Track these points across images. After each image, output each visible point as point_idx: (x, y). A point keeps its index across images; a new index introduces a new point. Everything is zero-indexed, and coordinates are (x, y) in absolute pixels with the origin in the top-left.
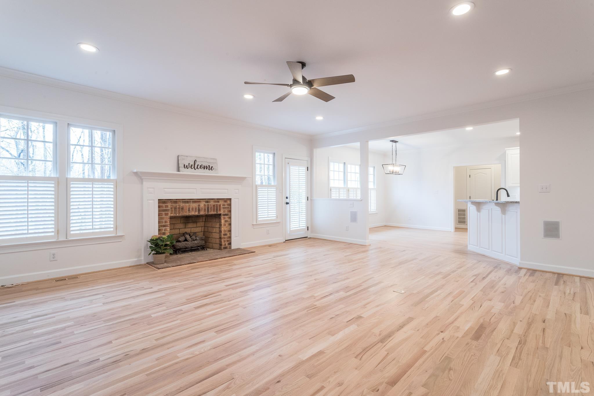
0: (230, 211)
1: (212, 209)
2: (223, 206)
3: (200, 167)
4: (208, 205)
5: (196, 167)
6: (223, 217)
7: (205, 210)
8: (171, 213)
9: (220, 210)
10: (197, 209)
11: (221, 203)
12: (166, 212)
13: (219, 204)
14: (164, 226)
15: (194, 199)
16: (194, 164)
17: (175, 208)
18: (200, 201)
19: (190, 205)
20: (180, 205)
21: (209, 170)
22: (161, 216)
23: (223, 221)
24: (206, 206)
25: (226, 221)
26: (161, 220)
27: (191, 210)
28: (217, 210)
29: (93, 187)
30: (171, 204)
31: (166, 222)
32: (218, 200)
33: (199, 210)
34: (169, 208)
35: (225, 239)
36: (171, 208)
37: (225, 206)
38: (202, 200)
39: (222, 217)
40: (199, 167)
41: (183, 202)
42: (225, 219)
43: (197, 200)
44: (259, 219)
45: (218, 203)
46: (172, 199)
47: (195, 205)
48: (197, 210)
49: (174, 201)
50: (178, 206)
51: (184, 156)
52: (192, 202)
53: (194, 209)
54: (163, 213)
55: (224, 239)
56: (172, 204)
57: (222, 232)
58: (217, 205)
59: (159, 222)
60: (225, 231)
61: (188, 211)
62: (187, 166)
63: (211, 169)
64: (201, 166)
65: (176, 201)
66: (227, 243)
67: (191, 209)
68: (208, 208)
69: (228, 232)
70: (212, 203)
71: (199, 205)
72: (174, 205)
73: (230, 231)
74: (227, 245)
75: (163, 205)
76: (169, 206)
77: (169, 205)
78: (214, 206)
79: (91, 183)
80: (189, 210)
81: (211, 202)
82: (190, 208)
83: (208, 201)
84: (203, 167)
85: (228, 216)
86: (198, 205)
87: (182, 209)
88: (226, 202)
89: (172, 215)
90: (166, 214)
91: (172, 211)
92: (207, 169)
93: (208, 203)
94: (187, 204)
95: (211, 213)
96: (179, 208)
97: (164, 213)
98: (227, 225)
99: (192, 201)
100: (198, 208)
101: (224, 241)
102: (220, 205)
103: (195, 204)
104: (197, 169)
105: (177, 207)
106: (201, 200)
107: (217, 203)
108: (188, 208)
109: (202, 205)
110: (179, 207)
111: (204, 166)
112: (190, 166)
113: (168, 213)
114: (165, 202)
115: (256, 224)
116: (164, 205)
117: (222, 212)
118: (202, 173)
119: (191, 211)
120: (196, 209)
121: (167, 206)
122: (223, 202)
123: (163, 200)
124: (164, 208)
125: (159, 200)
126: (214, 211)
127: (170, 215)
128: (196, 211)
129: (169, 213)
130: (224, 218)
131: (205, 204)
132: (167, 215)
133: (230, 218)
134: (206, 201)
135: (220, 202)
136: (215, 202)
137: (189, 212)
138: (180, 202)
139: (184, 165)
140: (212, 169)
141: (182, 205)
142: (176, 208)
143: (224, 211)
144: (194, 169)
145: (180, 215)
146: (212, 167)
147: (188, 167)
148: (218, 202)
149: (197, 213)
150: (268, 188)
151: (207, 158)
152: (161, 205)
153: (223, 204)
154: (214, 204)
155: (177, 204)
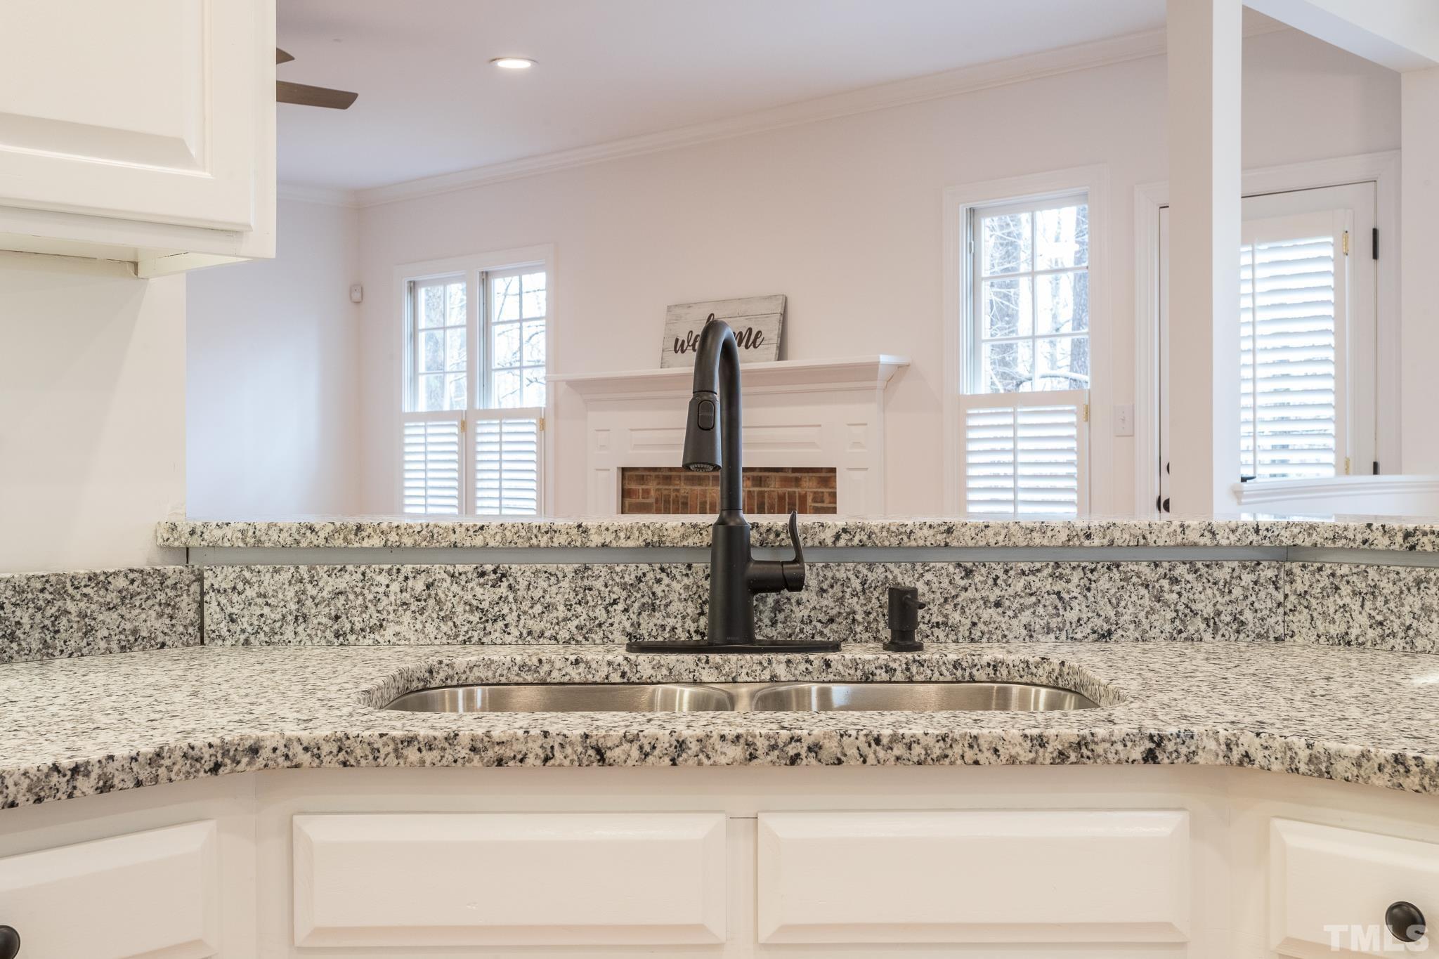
2: (815, 500)
11: (809, 487)
13: (799, 494)
17: (665, 502)
19: (704, 494)
20: (678, 490)
21: (746, 347)
29: (501, 434)
30: (658, 487)
32: (797, 475)
34: (652, 498)
36: (657, 500)
37: (822, 502)
41: (687, 479)
45: (798, 486)
46: (660, 469)
49: (664, 474)
50: (673, 495)
51: (681, 306)
52: (711, 478)
56: (659, 484)
58: (792, 495)
62: (683, 341)
63: (754, 342)
65: (668, 475)
67: (709, 507)
70: (777, 487)
72: (665, 488)
75: (637, 487)
76: (652, 493)
77: (652, 486)
78: (782, 498)
79: (498, 422)
81: (773, 484)
82: (706, 502)
83: (761, 477)
87: (685, 504)
88: (826, 486)
91: (658, 510)
92: (740, 343)
93: (760, 486)
94: (698, 488)
96: (676, 501)
99: (713, 477)
102: (803, 499)
105: (669, 496)
107: (791, 486)
108: (701, 503)
110: (677, 496)
112: (691, 344)
114: (643, 476)
116: (640, 487)
121: (646, 492)
122: (815, 484)
123: (635, 469)
125: (624, 470)
131: (752, 489)
134: (753, 478)
135: (803, 484)
136: (786, 481)
138: (679, 477)
139: (677, 340)
140: (757, 342)
141: (685, 489)
142: (669, 502)
146: (759, 332)
147: (686, 345)
148: (797, 481)
150: (1019, 410)
151: (748, 300)
152: (633, 486)
153: (815, 493)
154: (782, 490)
155: (670, 485)
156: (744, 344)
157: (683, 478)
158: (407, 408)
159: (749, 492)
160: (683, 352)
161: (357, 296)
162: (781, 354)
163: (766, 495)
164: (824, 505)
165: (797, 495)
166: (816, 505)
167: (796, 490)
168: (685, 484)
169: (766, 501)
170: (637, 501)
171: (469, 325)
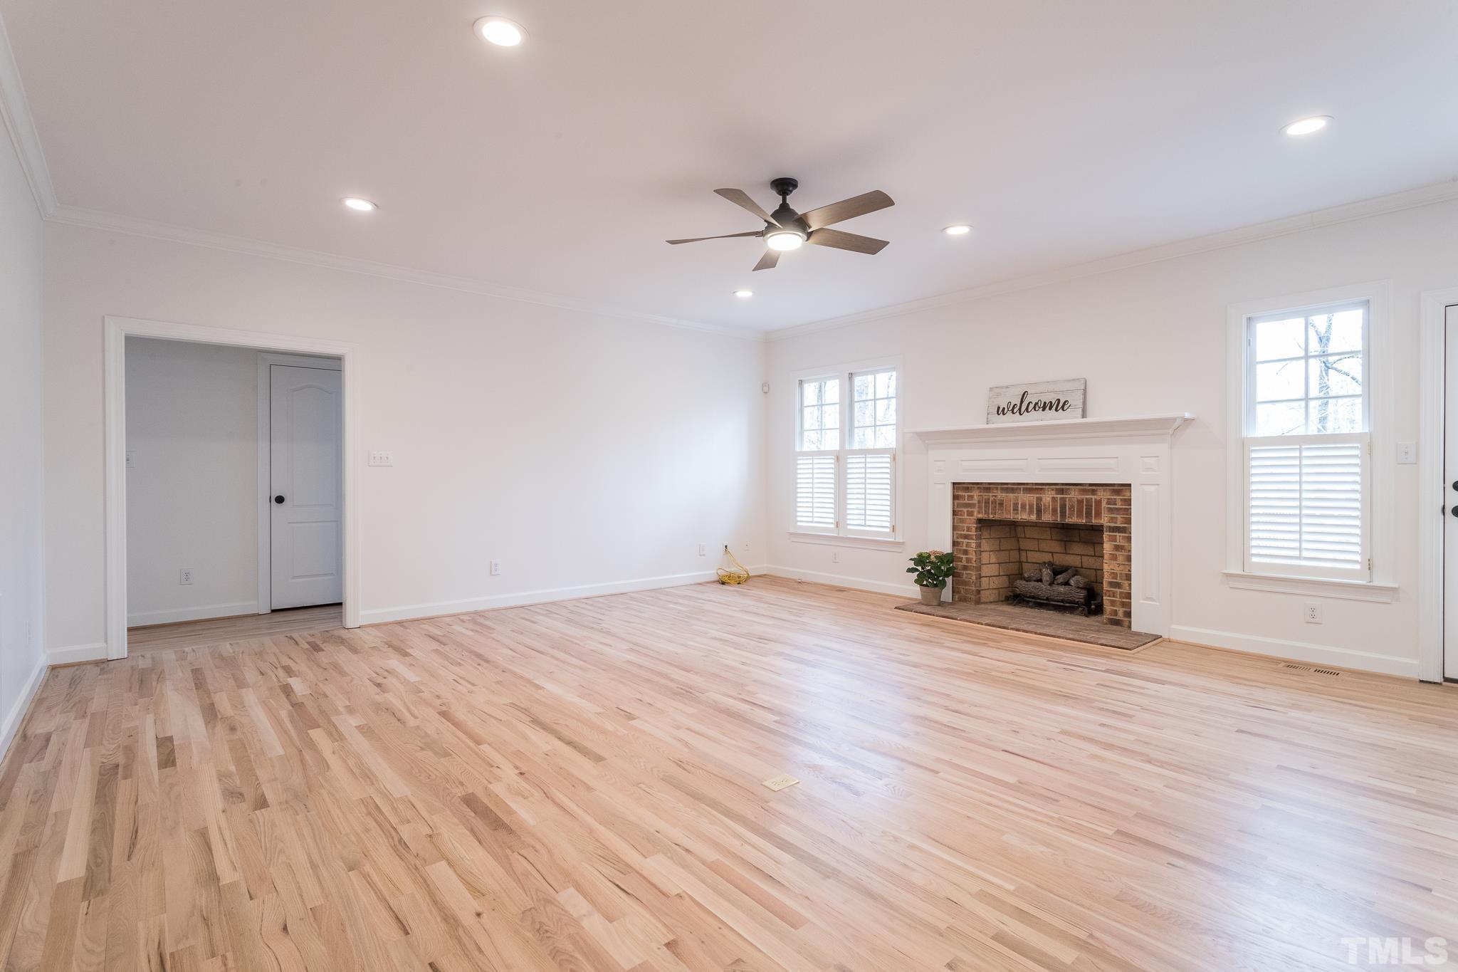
0: (1129, 521)
1: (1074, 510)
2: (1108, 503)
3: (1034, 408)
4: (1063, 500)
5: (1022, 410)
6: (1110, 535)
7: (1054, 511)
8: (979, 513)
9: (1098, 514)
10: (1035, 507)
11: (1103, 495)
12: (970, 509)
13: (1095, 499)
14: (966, 537)
15: (1027, 484)
16: (1022, 402)
17: (985, 503)
18: (1041, 489)
19: (1017, 498)
20: (996, 496)
21: (1056, 410)
22: (961, 515)
23: (1107, 547)
24: (1057, 501)
25: (1117, 548)
26: (961, 525)
27: (1020, 509)
28: (1089, 514)
29: (865, 463)
30: (979, 494)
31: (969, 529)
32: (1093, 488)
33: (1039, 511)
34: (975, 501)
35: (1114, 597)
36: (979, 502)
37: (1116, 504)
38: (1047, 487)
39: (1106, 535)
40: (1031, 406)
41: (1003, 489)
42: (1116, 541)
43: (1034, 487)
44: (1254, 559)
45: (1094, 495)
46: (981, 483)
47: (1030, 498)
48: (1035, 510)
49: (984, 486)
50: (991, 499)
51: (1002, 387)
52: (1021, 489)
53: (1027, 507)
54: (963, 509)
55: (1109, 596)
56: (981, 492)
57: (1106, 576)
58: (1089, 500)
59: (954, 528)
60: (1114, 575)
61: (1013, 510)
62: (1004, 408)
63: (1063, 407)
64: (1036, 404)
65: (987, 487)
66: (1121, 611)
67: (1020, 506)
68: (1063, 507)
69: (1124, 578)
70: (1074, 495)
71: (1039, 499)
72: (985, 495)
73: (1128, 577)
74: (1120, 616)
75: (964, 494)
76: (975, 497)
77: (976, 494)
78: (1080, 502)
79: (862, 456)
80: (1016, 509)
81: (1073, 493)
82: (1018, 503)
83: (1063, 489)
84: (1042, 405)
85: (1124, 535)
86: (1037, 498)
87: (1001, 504)
88: (1119, 495)
89: (980, 516)
90: (970, 514)
91: (980, 507)
92: (1050, 409)
93: (1063, 494)
94: (1011, 495)
95: (1070, 520)
96: (994, 502)
97: (965, 510)
98: (1121, 559)
99: (1024, 489)
100: (1037, 504)
101: (1113, 603)
102: (1098, 503)
103: (1029, 495)
104: (1026, 413)
105: (989, 499)
106: (1044, 487)
107: (1089, 495)
108: (1014, 504)
109: (1047, 498)
110: (995, 500)
111: (1045, 403)
112: (1010, 409)
113: (972, 512)
114: (968, 487)
115: (1241, 572)
116: (966, 494)
117: (1105, 520)
118: (1037, 420)
119: (1019, 512)
120: (1031, 506)
121: (971, 497)
122: (1109, 494)
123: (964, 483)
124: (966, 501)
125: (954, 484)
126: (1080, 515)
127: (977, 515)
128: (1031, 512)
129: (976, 510)
130: (1113, 539)
131: (1055, 496)
132: (972, 516)
133: (1129, 539)
134: (1057, 490)
135: (1099, 493)
136: (1084, 491)
137: (1016, 512)
138: (997, 488)
139: (999, 408)
140: (1066, 407)
141: (1001, 495)
142: (989, 503)
143: (1112, 520)
144: (1018, 413)
145: (997, 517)
146: (1066, 401)
147: (1006, 410)
148: (1094, 492)
149: (1034, 517)
150: (1304, 447)
151: (1055, 382)
152: (961, 493)
153: (1108, 499)
154: (1080, 497)
155: (990, 492)
156: (1054, 408)
157: (999, 489)
158: (798, 449)
159: (1053, 498)
160: (1004, 414)
161: (766, 389)
162: (1084, 416)
163: (1067, 500)
164: (1117, 507)
165: (1093, 500)
166: (1109, 506)
167: (1093, 497)
168: (1001, 492)
169: (1067, 503)
170: (964, 502)
171: (841, 403)
